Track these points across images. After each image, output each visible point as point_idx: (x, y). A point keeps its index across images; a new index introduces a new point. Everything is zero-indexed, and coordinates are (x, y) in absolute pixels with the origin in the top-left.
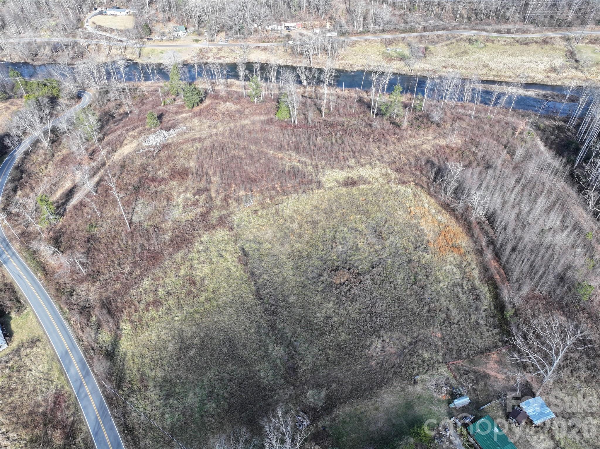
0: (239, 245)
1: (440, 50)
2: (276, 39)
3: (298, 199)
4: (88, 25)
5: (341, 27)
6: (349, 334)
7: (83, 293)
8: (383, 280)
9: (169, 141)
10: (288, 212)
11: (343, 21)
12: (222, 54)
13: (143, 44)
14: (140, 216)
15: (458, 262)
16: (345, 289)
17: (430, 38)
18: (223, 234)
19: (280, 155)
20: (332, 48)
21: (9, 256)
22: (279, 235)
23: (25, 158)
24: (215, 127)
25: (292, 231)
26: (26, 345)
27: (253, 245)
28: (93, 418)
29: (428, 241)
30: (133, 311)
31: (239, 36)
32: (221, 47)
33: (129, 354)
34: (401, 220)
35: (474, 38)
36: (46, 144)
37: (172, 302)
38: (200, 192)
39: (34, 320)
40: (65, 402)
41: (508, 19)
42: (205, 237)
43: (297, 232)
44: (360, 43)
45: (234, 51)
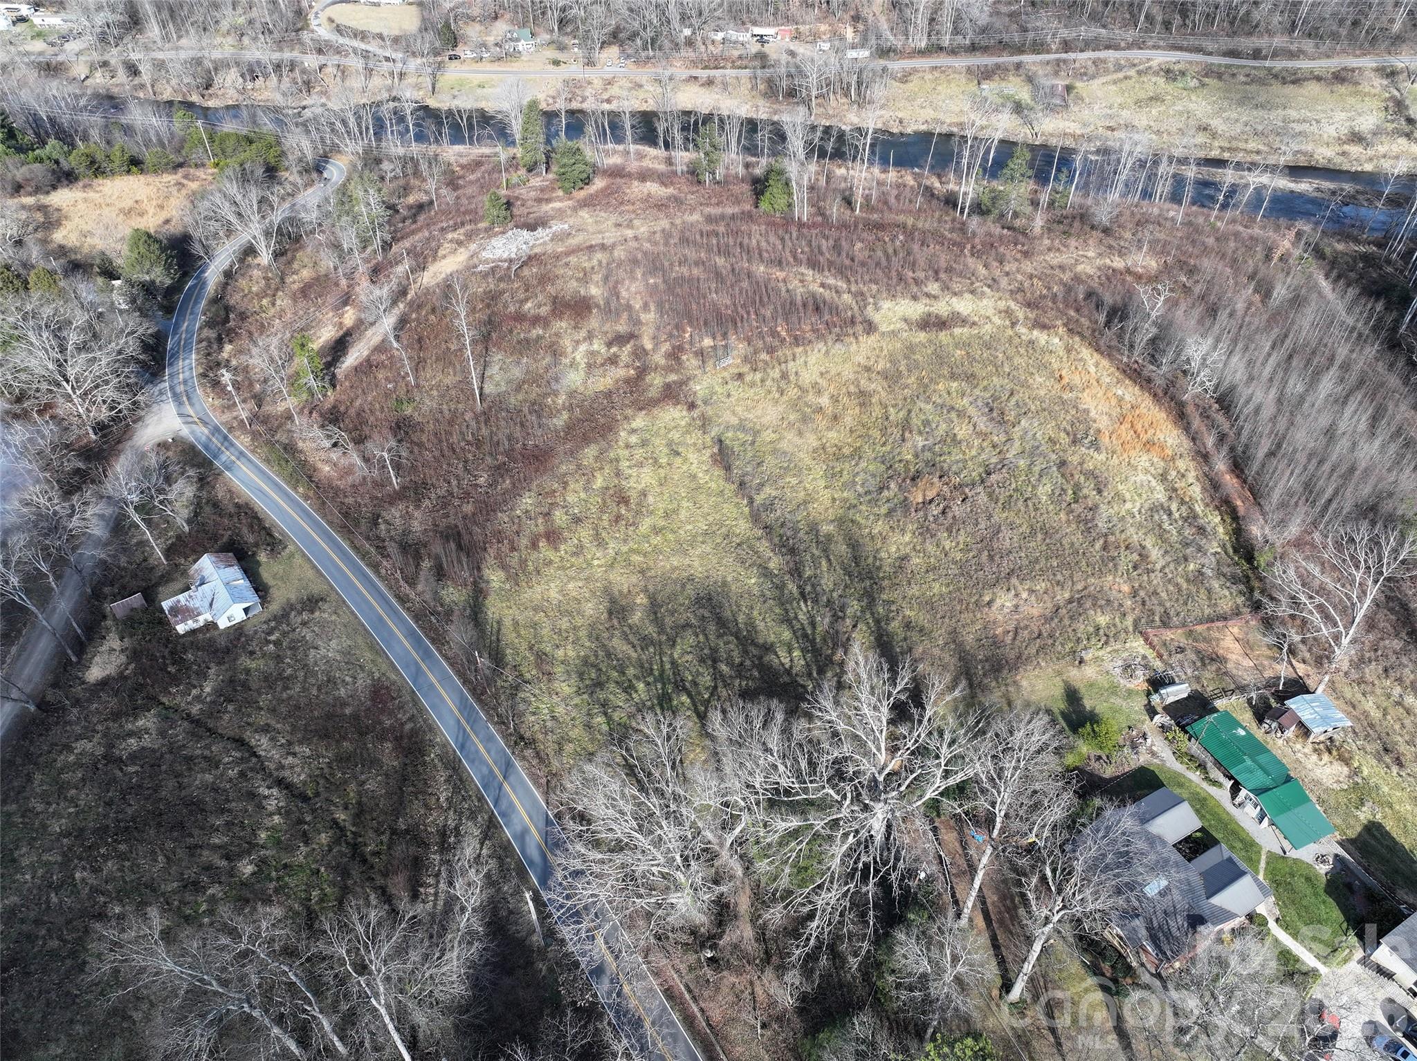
0: (713, 434)
1: (1100, 93)
2: (733, 62)
3: (827, 352)
4: (319, 25)
5: (879, 37)
6: (948, 585)
7: (398, 522)
8: (1011, 496)
9: (538, 250)
10: (807, 377)
11: (884, 26)
12: (614, 90)
13: (439, 68)
15: (1160, 471)
16: (935, 510)
17: (1077, 65)
18: (675, 416)
19: (781, 275)
20: (859, 84)
21: (233, 458)
22: (792, 417)
23: (227, 284)
24: (630, 226)
25: (820, 410)
26: (299, 607)
27: (741, 435)
28: (452, 722)
29: (1099, 431)
30: (505, 547)
31: (651, 53)
32: (609, 76)
33: (507, 622)
34: (1042, 393)
35: (1176, 68)
36: (265, 257)
37: (585, 533)
38: (620, 340)
39: (306, 566)
40: (394, 699)
41: (1256, 26)
42: (639, 422)
43: (829, 411)
44: (921, 74)
45: (641, 86)
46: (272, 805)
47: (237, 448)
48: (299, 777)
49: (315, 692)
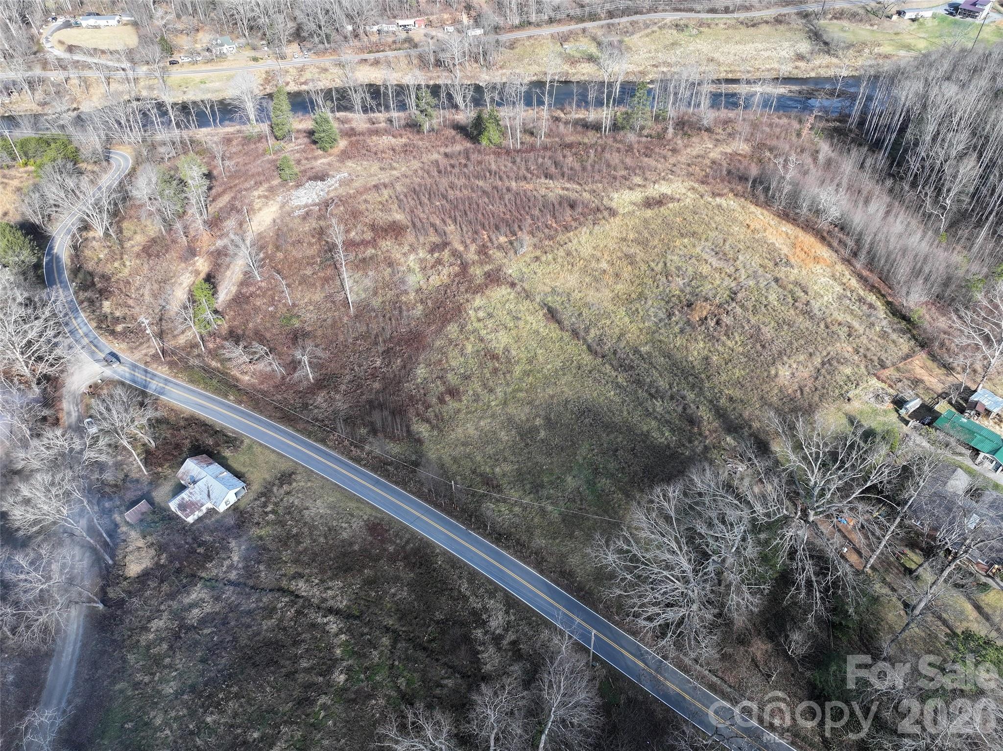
0: (538, 300)
2: (390, 46)
3: (591, 233)
4: (52, 47)
6: (744, 369)
7: (325, 405)
8: (755, 305)
9: (333, 195)
11: (488, 11)
12: (307, 75)
13: (165, 72)
15: (830, 274)
16: (712, 323)
18: (503, 293)
19: (530, 186)
21: (161, 385)
22: (587, 280)
23: (78, 255)
24: (392, 168)
25: (604, 272)
26: (276, 482)
27: (558, 298)
29: (786, 255)
31: (327, 46)
32: (299, 65)
33: (447, 458)
34: (742, 237)
35: (682, 22)
38: (438, 247)
39: (267, 452)
42: (478, 301)
43: (611, 271)
44: (521, 42)
45: (326, 70)
46: (333, 628)
47: (160, 378)
48: (342, 603)
49: (322, 540)
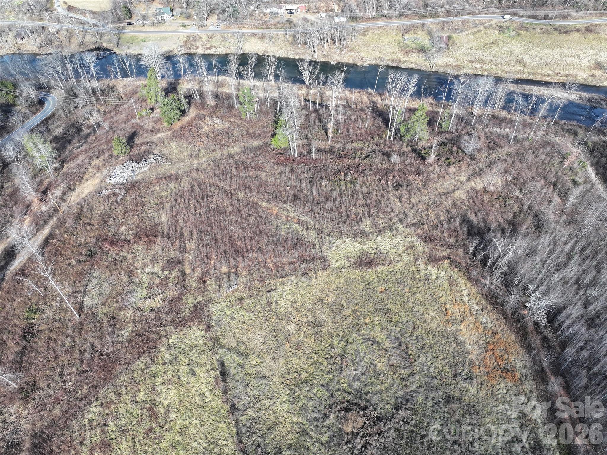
0: (217, 357)
1: (465, 40)
3: (297, 284)
5: (351, 10)
9: (139, 177)
11: (353, 3)
12: (213, 42)
13: (122, 30)
14: (93, 299)
17: (454, 24)
18: (197, 335)
19: (275, 210)
20: (340, 37)
25: (288, 338)
27: (236, 358)
29: (471, 363)
31: (232, 21)
32: (211, 34)
35: (505, 25)
37: (125, 445)
38: (171, 264)
42: (174, 338)
44: (373, 31)
45: (227, 39)
